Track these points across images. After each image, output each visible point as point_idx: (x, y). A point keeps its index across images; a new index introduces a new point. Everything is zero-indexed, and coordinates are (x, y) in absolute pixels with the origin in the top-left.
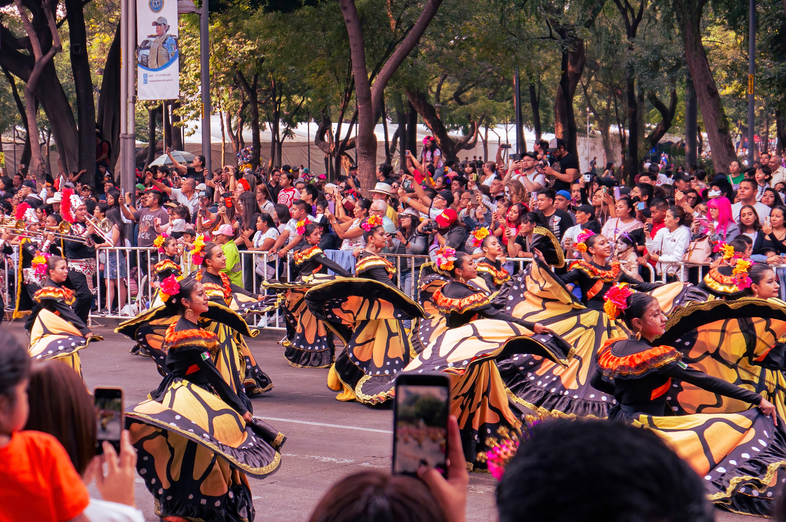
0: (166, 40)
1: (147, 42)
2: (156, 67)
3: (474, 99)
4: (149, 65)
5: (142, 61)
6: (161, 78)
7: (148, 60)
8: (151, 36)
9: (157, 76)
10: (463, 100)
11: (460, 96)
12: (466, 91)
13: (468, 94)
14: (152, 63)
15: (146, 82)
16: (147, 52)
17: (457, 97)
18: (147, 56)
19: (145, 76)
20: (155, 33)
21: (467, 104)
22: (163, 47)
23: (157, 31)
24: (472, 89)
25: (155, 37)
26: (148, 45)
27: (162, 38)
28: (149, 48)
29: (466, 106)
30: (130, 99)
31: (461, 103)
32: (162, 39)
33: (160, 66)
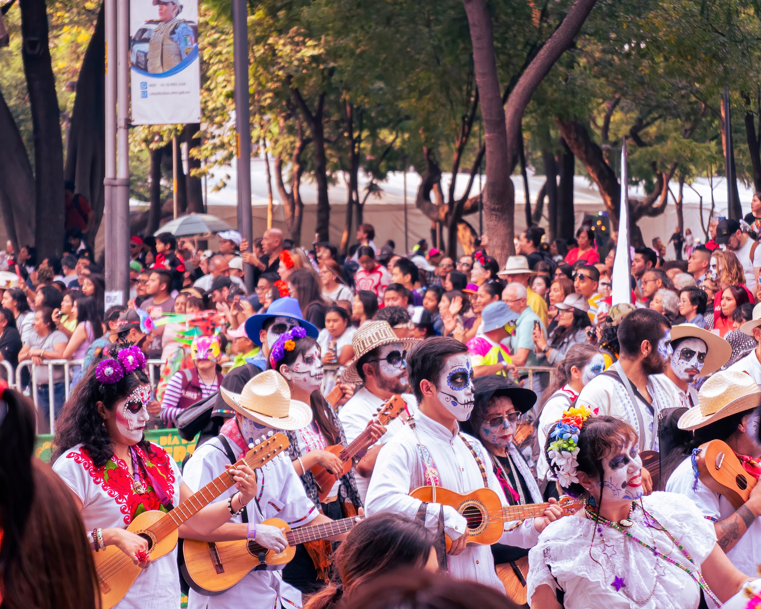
0: (176, 27)
1: (144, 31)
2: (160, 71)
3: (661, 138)
4: (150, 68)
5: (137, 62)
6: (171, 89)
7: (146, 61)
8: (151, 22)
9: (162, 85)
10: (645, 140)
11: (640, 133)
12: (648, 124)
13: (652, 130)
14: (155, 64)
15: (145, 95)
16: (145, 47)
17: (634, 134)
18: (146, 54)
19: (144, 85)
20: (157, 17)
21: (651, 145)
22: (172, 39)
23: (161, 14)
24: (657, 123)
25: (157, 22)
26: (145, 36)
27: (169, 24)
28: (147, 40)
29: (650, 149)
30: (121, 123)
31: (640, 143)
32: (170, 26)
33: (166, 70)
